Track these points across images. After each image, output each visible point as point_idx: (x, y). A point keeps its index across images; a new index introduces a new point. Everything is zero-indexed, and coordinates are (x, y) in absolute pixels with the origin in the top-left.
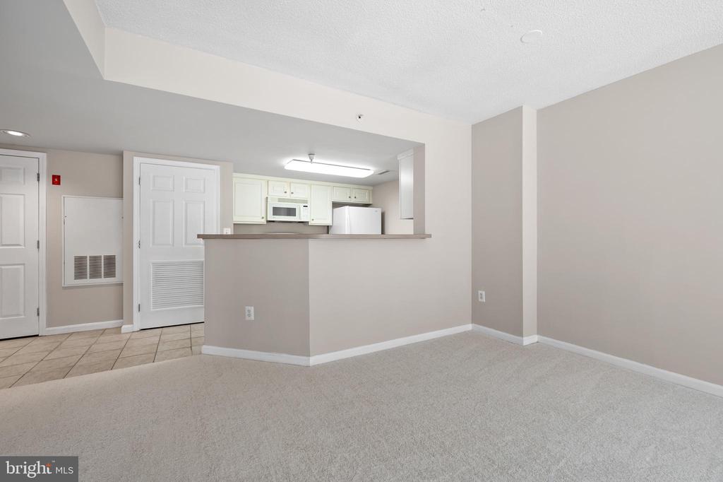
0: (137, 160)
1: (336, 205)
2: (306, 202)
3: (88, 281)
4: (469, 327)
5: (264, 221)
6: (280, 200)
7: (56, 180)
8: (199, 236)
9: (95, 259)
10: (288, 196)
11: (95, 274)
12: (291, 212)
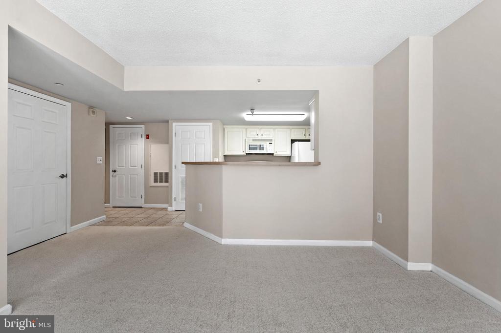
0: (174, 124)
1: (293, 141)
2: (271, 140)
3: (159, 184)
4: (370, 243)
5: (244, 154)
6: (254, 140)
7: (148, 137)
8: (183, 163)
9: (161, 174)
10: (259, 137)
11: (161, 181)
12: (261, 148)
